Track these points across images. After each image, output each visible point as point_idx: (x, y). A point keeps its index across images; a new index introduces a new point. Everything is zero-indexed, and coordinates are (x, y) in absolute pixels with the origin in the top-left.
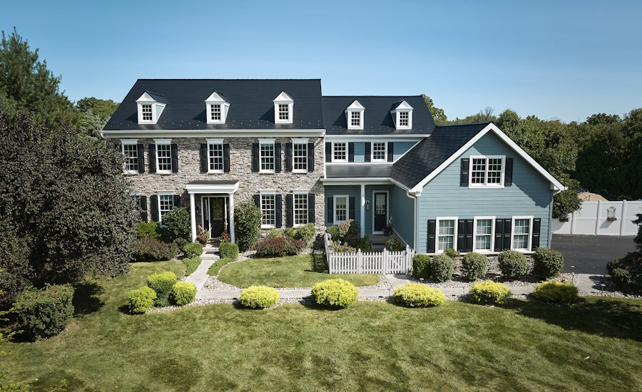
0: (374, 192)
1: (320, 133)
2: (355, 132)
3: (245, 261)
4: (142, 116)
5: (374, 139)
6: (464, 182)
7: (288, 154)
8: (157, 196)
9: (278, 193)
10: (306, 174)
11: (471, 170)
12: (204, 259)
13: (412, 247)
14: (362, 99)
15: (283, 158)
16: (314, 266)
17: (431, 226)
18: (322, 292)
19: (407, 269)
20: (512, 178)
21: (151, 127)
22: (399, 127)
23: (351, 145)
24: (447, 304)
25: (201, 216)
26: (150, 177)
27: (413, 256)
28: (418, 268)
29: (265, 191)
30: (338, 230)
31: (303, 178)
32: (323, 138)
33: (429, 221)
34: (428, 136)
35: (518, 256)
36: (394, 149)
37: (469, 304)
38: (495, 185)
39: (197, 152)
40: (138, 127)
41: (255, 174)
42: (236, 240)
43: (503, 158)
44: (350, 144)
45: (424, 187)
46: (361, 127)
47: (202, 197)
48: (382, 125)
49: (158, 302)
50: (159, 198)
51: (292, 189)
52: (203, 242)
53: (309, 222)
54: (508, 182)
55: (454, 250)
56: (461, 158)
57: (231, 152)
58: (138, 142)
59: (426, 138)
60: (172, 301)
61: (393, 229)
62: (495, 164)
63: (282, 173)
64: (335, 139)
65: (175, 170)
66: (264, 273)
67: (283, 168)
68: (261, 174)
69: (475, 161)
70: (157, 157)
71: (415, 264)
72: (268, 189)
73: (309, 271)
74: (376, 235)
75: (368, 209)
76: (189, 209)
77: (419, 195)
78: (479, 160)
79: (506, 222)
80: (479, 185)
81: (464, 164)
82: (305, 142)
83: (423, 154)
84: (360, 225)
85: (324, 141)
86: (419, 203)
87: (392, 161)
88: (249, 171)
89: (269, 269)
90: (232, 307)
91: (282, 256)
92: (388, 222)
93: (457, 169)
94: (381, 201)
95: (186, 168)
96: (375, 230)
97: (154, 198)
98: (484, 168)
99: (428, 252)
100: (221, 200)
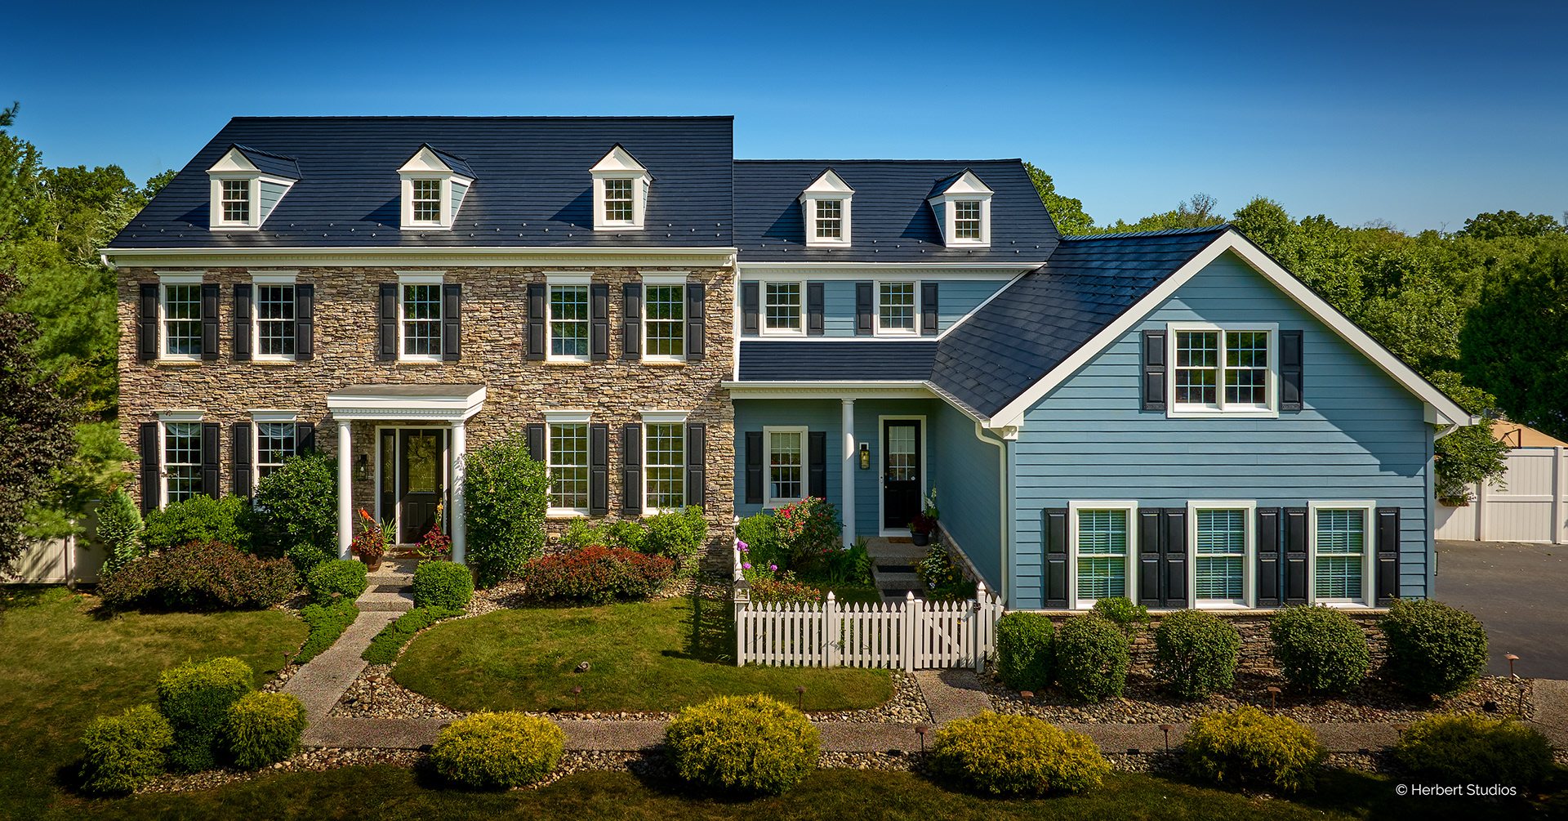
0: (882, 418)
1: (723, 257)
2: (828, 255)
3: (488, 618)
4: (221, 210)
5: (881, 273)
6: (1152, 398)
7: (630, 316)
8: (249, 425)
9: (596, 421)
10: (680, 368)
11: (1173, 365)
12: (368, 607)
13: (995, 590)
14: (845, 169)
15: (614, 322)
16: (695, 637)
17: (1054, 526)
18: (698, 739)
19: (980, 654)
20: (1300, 388)
21: (244, 239)
22: (952, 240)
23: (816, 290)
24: (1114, 787)
25: (372, 482)
26: (232, 373)
27: (998, 616)
28: (1016, 657)
29: (557, 415)
30: (773, 528)
31: (672, 380)
32: (730, 269)
33: (1046, 512)
34: (1038, 265)
35: (1335, 625)
36: (940, 302)
37: (1186, 789)
38: (1249, 409)
39: (369, 307)
40: (210, 240)
41: (533, 366)
42: (468, 550)
43: (1272, 329)
44: (811, 286)
45: (1027, 412)
46: (846, 240)
47: (378, 429)
48: (906, 235)
49: (178, 757)
50: (255, 429)
51: (640, 410)
52: (370, 559)
53: (690, 502)
54: (1292, 399)
55: (1127, 603)
56: (1140, 329)
57: (464, 306)
58: (205, 278)
59: (1032, 272)
60: (224, 756)
61: (939, 523)
62: (1248, 348)
63: (611, 364)
64: (770, 272)
65: (304, 354)
66: (534, 660)
67: (614, 351)
68: (551, 367)
69: (1183, 337)
70: (255, 317)
71: (1006, 641)
72: (570, 409)
73: (676, 654)
74: (891, 540)
75: (865, 464)
76: (333, 466)
77: (1016, 436)
78: (1197, 336)
79: (1289, 520)
80: (1200, 409)
81: (1151, 347)
82: (680, 279)
83: (1025, 315)
84: (840, 512)
85: (737, 278)
86: (1015, 459)
87: (937, 334)
88: (516, 358)
89: (552, 647)
90: (408, 778)
91: (600, 603)
92: (926, 503)
93: (1131, 360)
94: (902, 443)
95: (336, 349)
96: (888, 525)
97: (240, 432)
98: (1213, 358)
99: (1045, 606)
100: (432, 439)
